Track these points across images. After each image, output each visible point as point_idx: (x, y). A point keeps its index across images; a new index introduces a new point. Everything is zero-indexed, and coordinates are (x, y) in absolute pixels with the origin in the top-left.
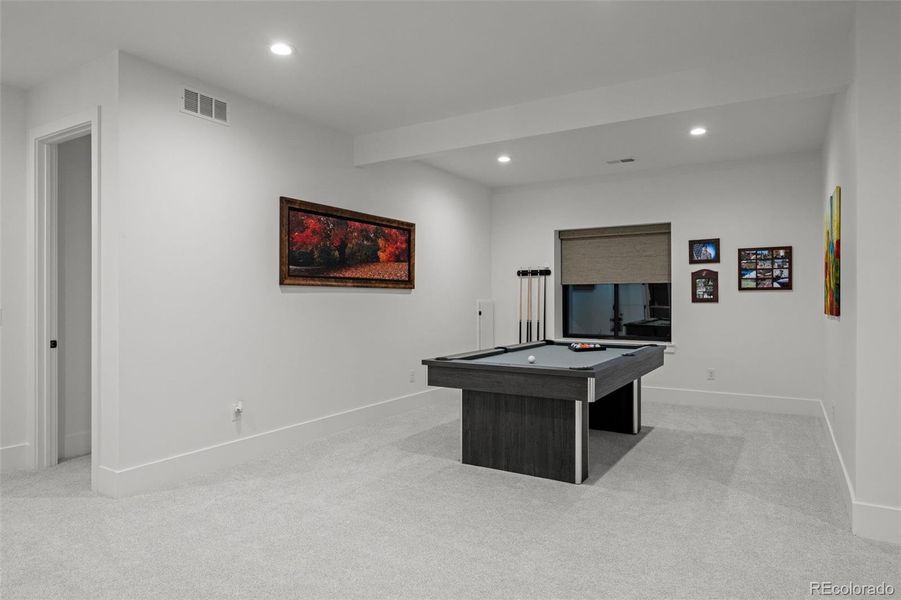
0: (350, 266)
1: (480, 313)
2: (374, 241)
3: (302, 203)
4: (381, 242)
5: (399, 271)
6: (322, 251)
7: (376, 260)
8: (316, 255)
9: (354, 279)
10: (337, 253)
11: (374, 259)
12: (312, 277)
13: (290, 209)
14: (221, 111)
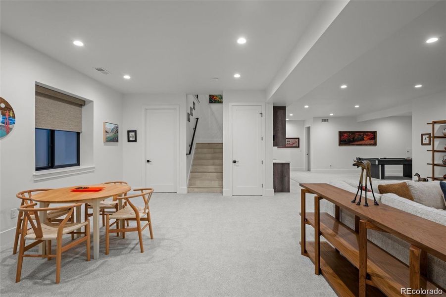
2: (363, 136)
4: (365, 136)
5: (372, 142)
7: (364, 140)
14: (327, 120)
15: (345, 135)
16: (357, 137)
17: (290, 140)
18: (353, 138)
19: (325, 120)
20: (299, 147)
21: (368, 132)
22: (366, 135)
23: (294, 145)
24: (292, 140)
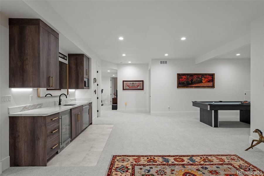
0: (194, 84)
1: (245, 94)
2: (201, 79)
3: (181, 74)
4: (203, 79)
6: (186, 82)
8: (185, 82)
9: (195, 87)
10: (190, 82)
11: (201, 82)
12: (184, 87)
13: (179, 75)
15: (184, 77)
16: (195, 79)
17: (135, 83)
18: (192, 80)
19: (163, 62)
20: (143, 89)
21: (206, 74)
22: (205, 78)
23: (138, 88)
24: (136, 82)
